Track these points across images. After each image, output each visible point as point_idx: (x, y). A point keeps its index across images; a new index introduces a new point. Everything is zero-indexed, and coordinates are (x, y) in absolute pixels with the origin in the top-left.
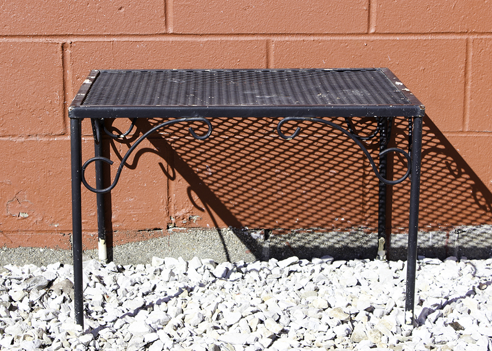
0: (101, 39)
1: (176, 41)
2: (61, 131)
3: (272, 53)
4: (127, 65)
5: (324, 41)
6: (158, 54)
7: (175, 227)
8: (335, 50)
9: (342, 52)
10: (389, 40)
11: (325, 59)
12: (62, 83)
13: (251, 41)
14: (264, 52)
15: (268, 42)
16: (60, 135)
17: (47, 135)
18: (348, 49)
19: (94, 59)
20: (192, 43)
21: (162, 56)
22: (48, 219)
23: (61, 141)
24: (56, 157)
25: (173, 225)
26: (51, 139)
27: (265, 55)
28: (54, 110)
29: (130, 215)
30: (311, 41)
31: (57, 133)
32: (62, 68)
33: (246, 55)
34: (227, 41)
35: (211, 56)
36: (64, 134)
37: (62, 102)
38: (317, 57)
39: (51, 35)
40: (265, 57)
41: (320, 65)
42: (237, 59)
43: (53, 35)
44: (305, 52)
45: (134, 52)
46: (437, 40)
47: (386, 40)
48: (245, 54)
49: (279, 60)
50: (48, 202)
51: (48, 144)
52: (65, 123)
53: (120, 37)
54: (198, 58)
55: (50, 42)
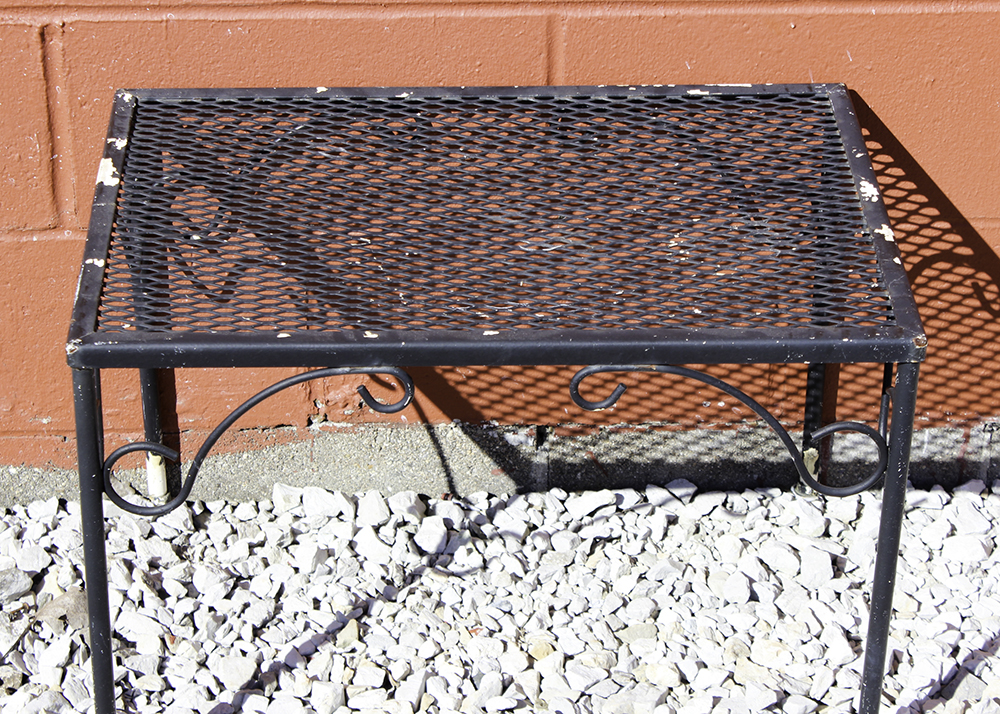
0: (136, 16)
1: (324, 21)
2: (49, 221)
3: (561, 47)
4: (204, 73)
5: (689, 18)
6: (280, 49)
7: (326, 420)
8: (716, 39)
9: (735, 43)
10: (851, 15)
11: (691, 59)
12: (46, 114)
13: (509, 20)
14: (541, 43)
15: (550, 22)
16: (46, 229)
17: (13, 229)
18: (749, 35)
19: (122, 60)
20: (364, 24)
21: (289, 55)
22: (26, 408)
23: (47, 243)
24: (39, 278)
25: (321, 417)
26: (24, 239)
27: (545, 51)
28: (29, 174)
29: (221, 398)
30: (657, 18)
31: (38, 225)
32: (44, 82)
33: (496, 51)
34: (449, 20)
35: (410, 54)
36: (55, 228)
37: (47, 158)
38: (673, 55)
39: (13, 8)
40: (543, 55)
41: (677, 72)
42: (475, 61)
43: (18, 7)
44: (642, 43)
45: (220, 46)
46: (971, 15)
47: (845, 15)
48: (495, 48)
49: (579, 62)
50: (23, 372)
51: (17, 249)
52: (57, 202)
53: (183, 10)
54: (378, 58)
55: (11, 22)
